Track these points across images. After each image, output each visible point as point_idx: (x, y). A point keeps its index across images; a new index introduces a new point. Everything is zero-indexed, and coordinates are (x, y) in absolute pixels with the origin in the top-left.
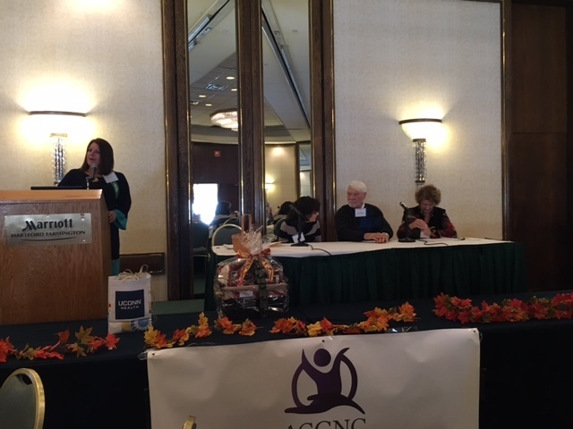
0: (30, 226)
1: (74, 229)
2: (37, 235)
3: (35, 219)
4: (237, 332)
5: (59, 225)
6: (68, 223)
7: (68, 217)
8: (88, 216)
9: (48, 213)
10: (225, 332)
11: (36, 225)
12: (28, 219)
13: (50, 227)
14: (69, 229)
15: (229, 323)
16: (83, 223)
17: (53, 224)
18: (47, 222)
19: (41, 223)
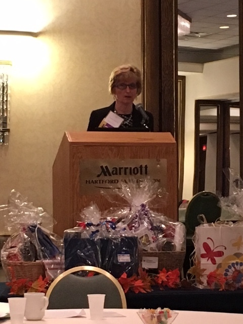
2: (111, 181)
3: (110, 164)
6: (144, 169)
7: (143, 162)
8: (164, 162)
9: (124, 158)
12: (103, 163)
16: (159, 170)
18: (122, 168)
19: (116, 168)
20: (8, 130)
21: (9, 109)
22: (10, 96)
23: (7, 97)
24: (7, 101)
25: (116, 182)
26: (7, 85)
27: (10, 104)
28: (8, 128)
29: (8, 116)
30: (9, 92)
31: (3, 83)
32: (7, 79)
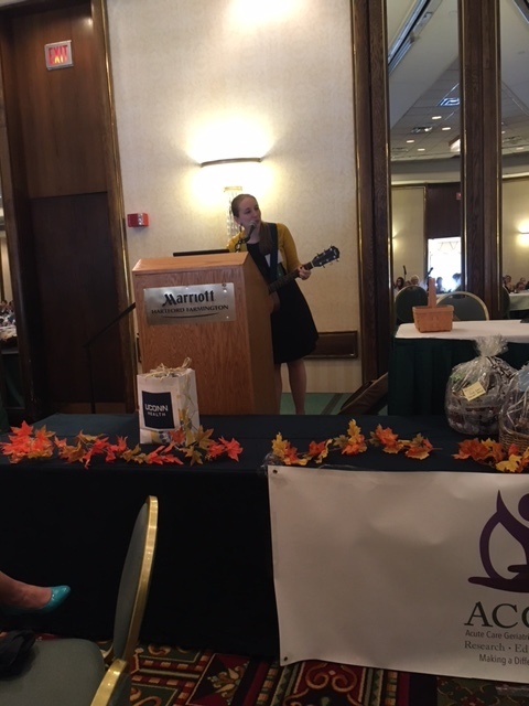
0: (170, 300)
1: (217, 303)
2: (177, 310)
3: (175, 292)
4: (402, 452)
5: (200, 298)
6: (209, 295)
7: (208, 288)
8: (230, 286)
9: (187, 285)
10: (386, 450)
11: (176, 299)
12: (168, 291)
13: (191, 301)
14: (210, 304)
15: (392, 437)
16: (225, 296)
17: (193, 298)
18: (186, 295)
19: (181, 296)
25: (182, 310)
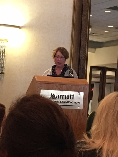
0: (53, 96)
3: (56, 93)
8: (82, 94)
9: (62, 90)
12: (52, 92)
17: (64, 97)
18: (61, 95)
19: (58, 95)
20: (4, 73)
21: (5, 63)
22: (6, 57)
23: (4, 57)
24: (4, 59)
25: (58, 102)
26: (4, 51)
27: (5, 60)
28: (4, 72)
29: (4, 66)
30: (5, 54)
31: (3, 50)
32: (5, 48)
